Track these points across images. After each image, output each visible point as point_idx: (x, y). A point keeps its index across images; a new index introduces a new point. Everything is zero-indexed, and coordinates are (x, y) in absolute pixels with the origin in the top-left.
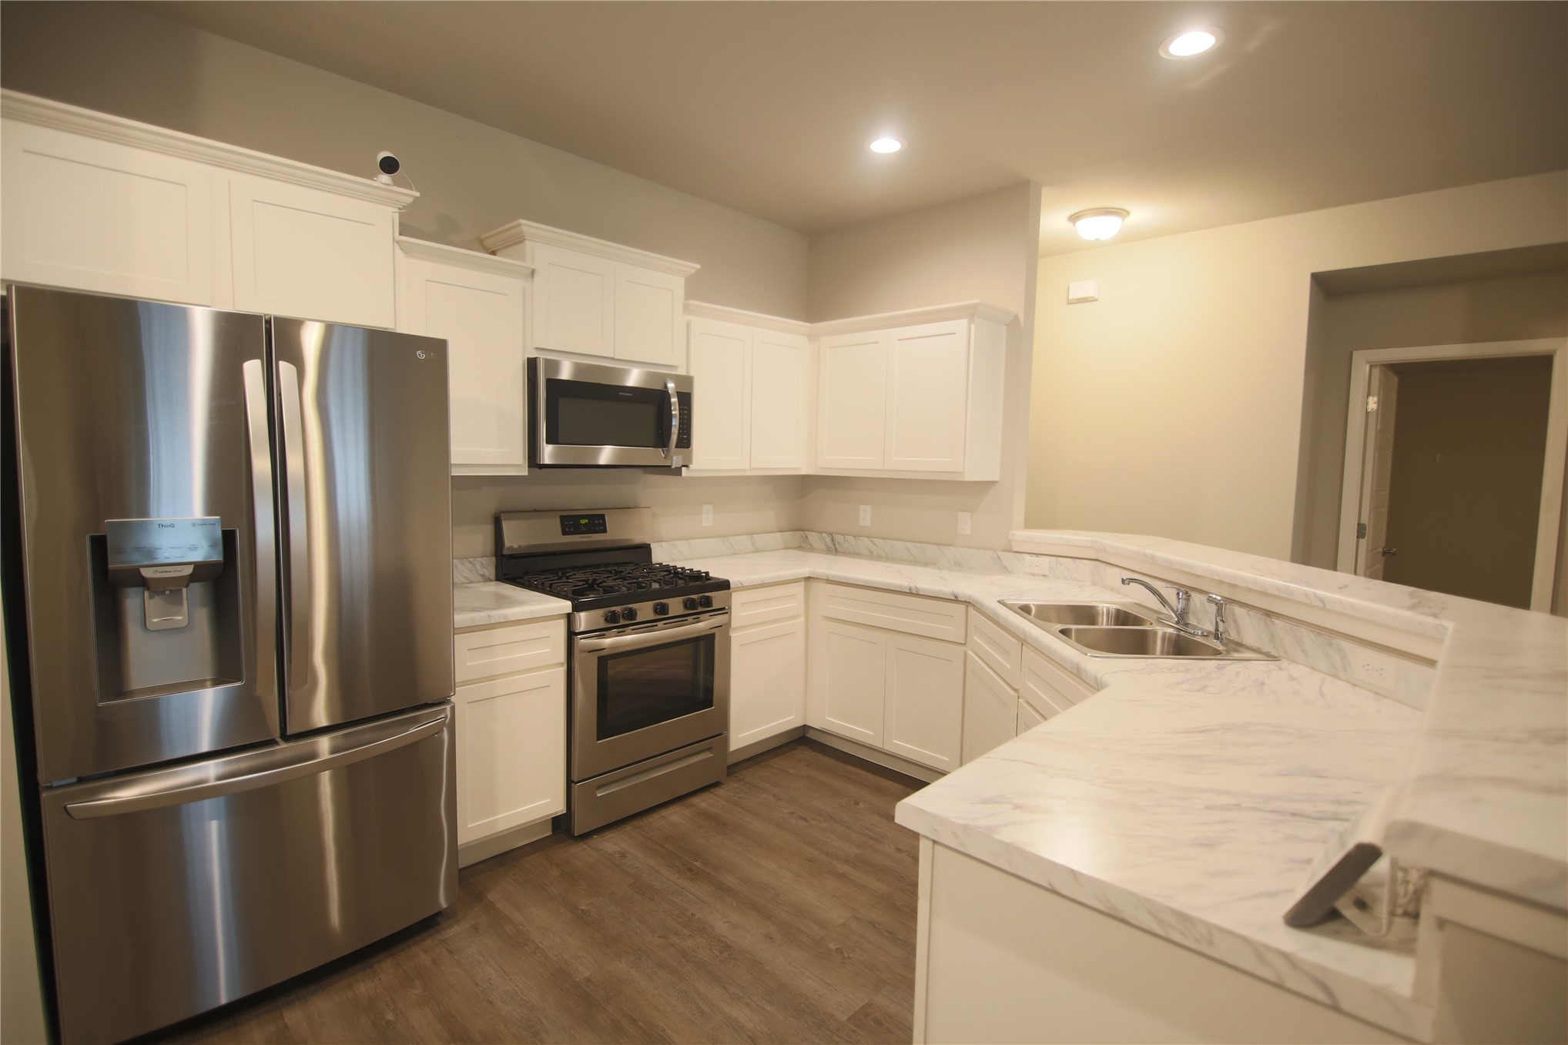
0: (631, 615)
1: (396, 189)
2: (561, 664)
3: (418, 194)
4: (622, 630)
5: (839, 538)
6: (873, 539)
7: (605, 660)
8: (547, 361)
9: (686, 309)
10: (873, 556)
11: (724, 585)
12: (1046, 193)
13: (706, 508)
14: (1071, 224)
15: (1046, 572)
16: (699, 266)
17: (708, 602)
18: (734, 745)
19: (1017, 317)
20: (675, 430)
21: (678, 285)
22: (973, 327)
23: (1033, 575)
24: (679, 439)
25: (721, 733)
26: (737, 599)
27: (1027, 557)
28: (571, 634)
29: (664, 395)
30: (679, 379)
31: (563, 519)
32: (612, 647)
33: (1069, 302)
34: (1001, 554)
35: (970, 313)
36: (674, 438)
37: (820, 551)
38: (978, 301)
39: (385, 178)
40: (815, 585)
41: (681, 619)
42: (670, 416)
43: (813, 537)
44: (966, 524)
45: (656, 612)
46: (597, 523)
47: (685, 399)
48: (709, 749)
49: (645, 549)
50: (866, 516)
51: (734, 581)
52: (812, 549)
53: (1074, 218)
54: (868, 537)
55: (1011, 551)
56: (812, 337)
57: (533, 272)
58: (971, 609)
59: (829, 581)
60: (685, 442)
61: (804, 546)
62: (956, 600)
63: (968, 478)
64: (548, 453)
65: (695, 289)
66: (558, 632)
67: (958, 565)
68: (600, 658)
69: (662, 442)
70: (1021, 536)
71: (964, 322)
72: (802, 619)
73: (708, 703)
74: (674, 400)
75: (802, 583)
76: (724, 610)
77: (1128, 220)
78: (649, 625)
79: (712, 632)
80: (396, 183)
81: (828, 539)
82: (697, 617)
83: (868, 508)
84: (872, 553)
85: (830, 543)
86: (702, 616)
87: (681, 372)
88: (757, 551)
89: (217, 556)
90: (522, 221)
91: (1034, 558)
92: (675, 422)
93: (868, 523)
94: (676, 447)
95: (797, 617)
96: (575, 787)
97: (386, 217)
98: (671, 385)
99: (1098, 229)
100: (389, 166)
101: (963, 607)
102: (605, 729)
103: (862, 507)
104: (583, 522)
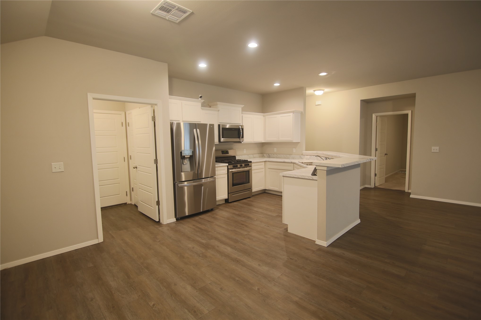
0: (237, 166)
1: (201, 100)
2: (226, 174)
3: (204, 100)
4: (235, 168)
5: (270, 155)
6: (277, 155)
7: (233, 173)
8: (222, 125)
9: (242, 113)
10: (277, 158)
11: (251, 162)
12: (307, 88)
13: (245, 149)
14: (313, 92)
15: (309, 158)
16: (244, 106)
17: (248, 165)
18: (253, 191)
19: (302, 112)
20: (241, 135)
21: (241, 109)
22: (294, 114)
23: (307, 159)
24: (242, 137)
25: (250, 188)
26: (253, 165)
27: (306, 156)
28: (228, 169)
29: (239, 129)
30: (242, 126)
31: (222, 151)
32: (234, 171)
33: (316, 105)
34: (301, 156)
35: (293, 112)
36: (241, 136)
37: (266, 157)
38: (294, 110)
39: (200, 99)
40: (266, 163)
41: (244, 167)
42: (241, 132)
43: (265, 155)
44: (294, 150)
45: (240, 166)
46: (227, 152)
47: (243, 129)
48: (249, 191)
49: (235, 157)
50: (275, 150)
51: (252, 161)
52: (265, 157)
53: (314, 91)
54: (276, 154)
55: (303, 155)
56: (264, 116)
57: (219, 111)
58: (294, 164)
59: (269, 162)
60: (243, 137)
61: (263, 157)
62: (292, 163)
63: (294, 142)
64: (222, 140)
65: (243, 110)
66: (226, 168)
67: (293, 158)
68: (232, 173)
69: (239, 137)
70: (304, 152)
71: (292, 113)
72: (264, 169)
73: (249, 183)
74: (241, 129)
75: (264, 162)
76: (251, 166)
77: (324, 91)
78: (239, 168)
79: (249, 170)
80: (201, 99)
81: (268, 155)
82: (246, 167)
83: (276, 148)
84: (277, 157)
85: (268, 156)
86: (247, 167)
87: (241, 125)
88: (254, 158)
89: (192, 155)
90: (218, 102)
91: (307, 156)
92: (241, 134)
93: (276, 151)
94: (242, 138)
95: (263, 168)
96: (229, 194)
97: (200, 104)
98: (240, 127)
99: (319, 93)
100: (201, 97)
101: (293, 164)
102: (234, 185)
103: (275, 148)
104: (225, 152)
